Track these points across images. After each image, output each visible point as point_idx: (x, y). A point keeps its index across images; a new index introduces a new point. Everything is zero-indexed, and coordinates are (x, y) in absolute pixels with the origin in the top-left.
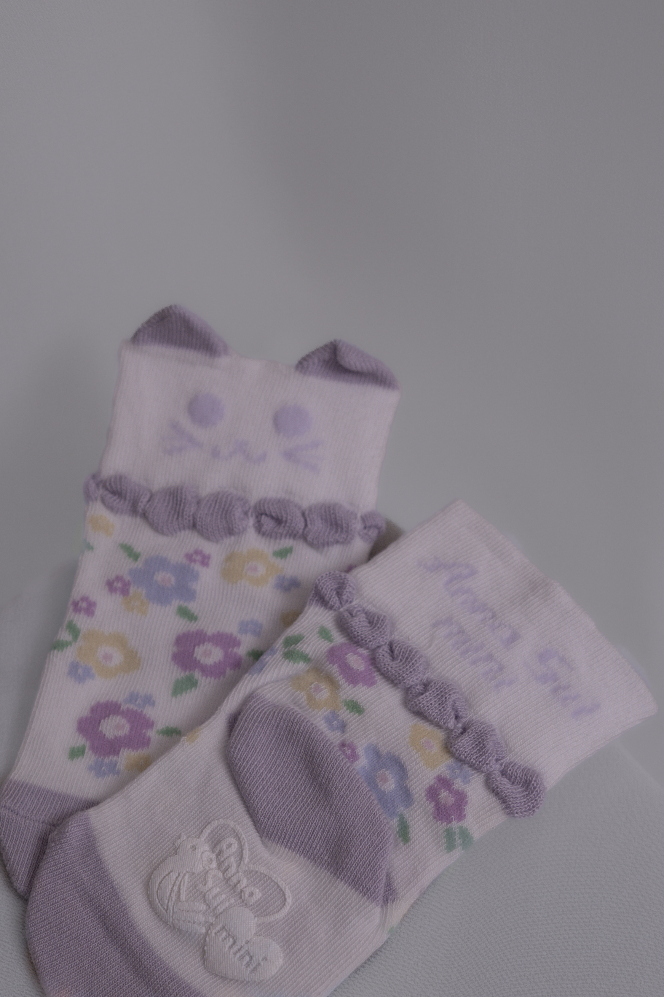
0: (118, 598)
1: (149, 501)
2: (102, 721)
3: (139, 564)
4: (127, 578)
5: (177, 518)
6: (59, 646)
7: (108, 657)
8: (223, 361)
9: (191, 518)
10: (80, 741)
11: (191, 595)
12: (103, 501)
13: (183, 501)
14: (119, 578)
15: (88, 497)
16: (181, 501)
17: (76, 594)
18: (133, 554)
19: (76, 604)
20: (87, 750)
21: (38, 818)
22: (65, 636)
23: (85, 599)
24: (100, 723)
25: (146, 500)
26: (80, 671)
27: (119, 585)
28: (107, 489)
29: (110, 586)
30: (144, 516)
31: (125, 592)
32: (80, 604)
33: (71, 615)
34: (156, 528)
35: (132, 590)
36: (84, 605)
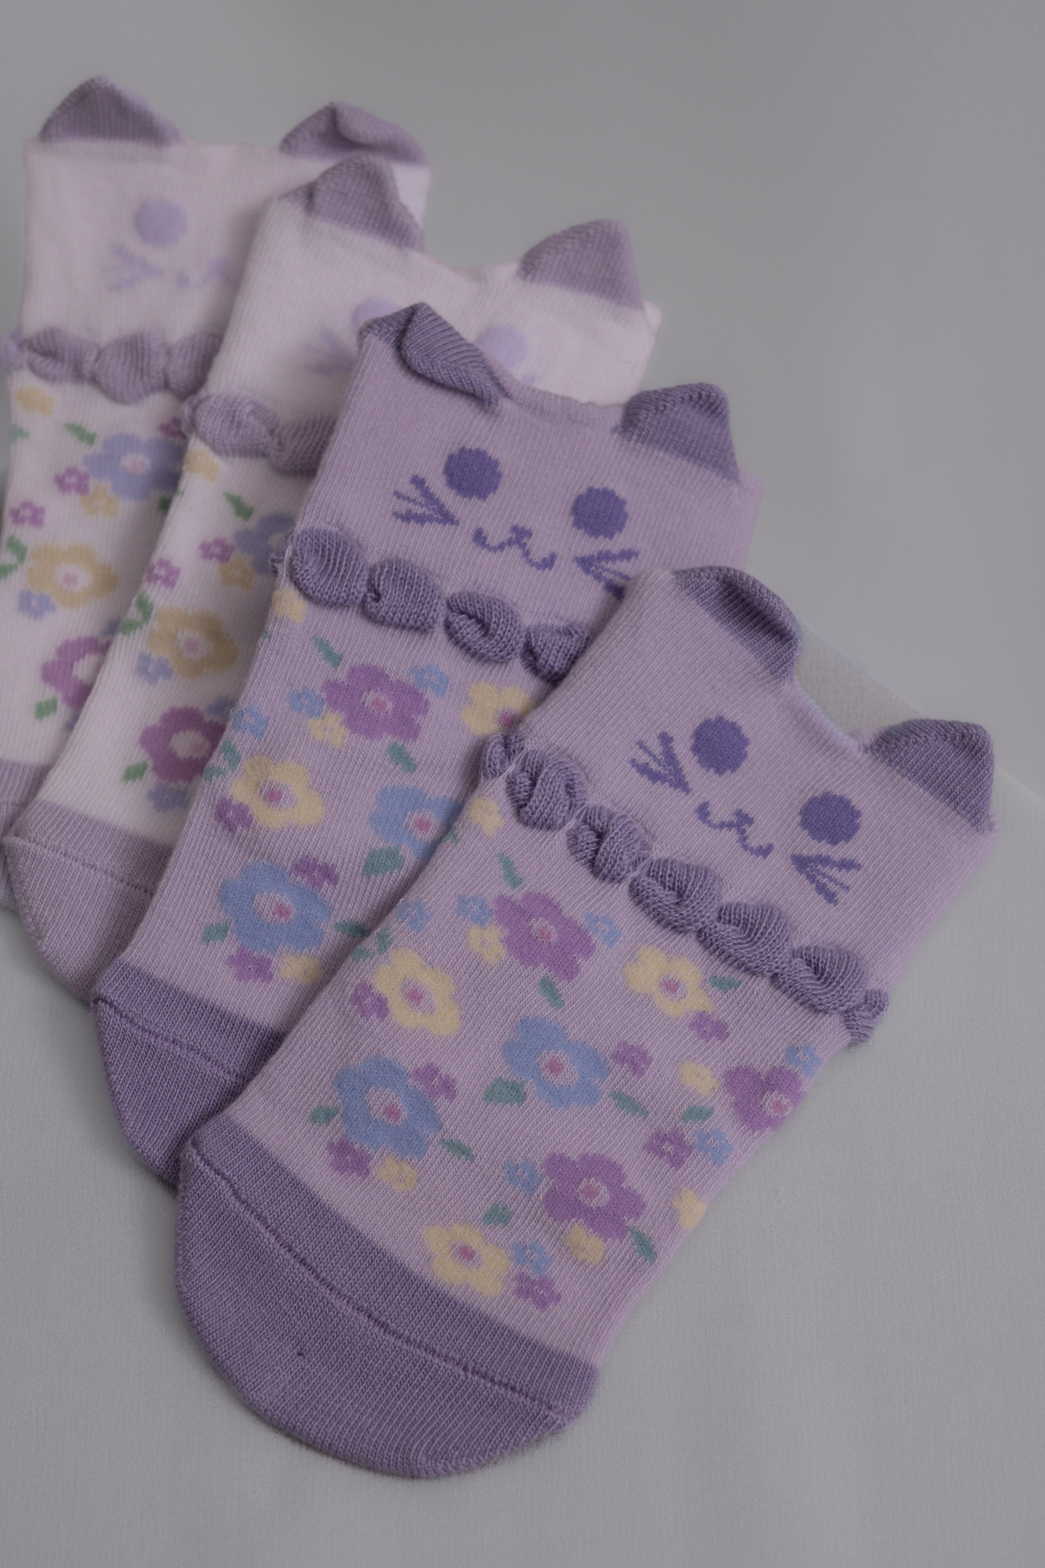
0: (74, 498)
1: (97, 359)
2: (75, 664)
3: (97, 448)
4: (83, 468)
5: (142, 378)
7: (70, 579)
8: (175, 151)
9: (161, 375)
10: (49, 693)
11: (175, 481)
12: (32, 367)
13: (146, 353)
14: (71, 471)
15: (9, 367)
16: (143, 354)
17: (13, 500)
18: (86, 437)
19: (15, 514)
20: (59, 704)
21: (6, 800)
23: (26, 505)
24: (72, 665)
25: (92, 358)
26: (34, 603)
27: (73, 480)
28: (35, 350)
29: (61, 483)
30: (94, 381)
31: (82, 488)
32: (22, 512)
33: (11, 529)
34: (113, 396)
35: (93, 484)
36: (27, 513)
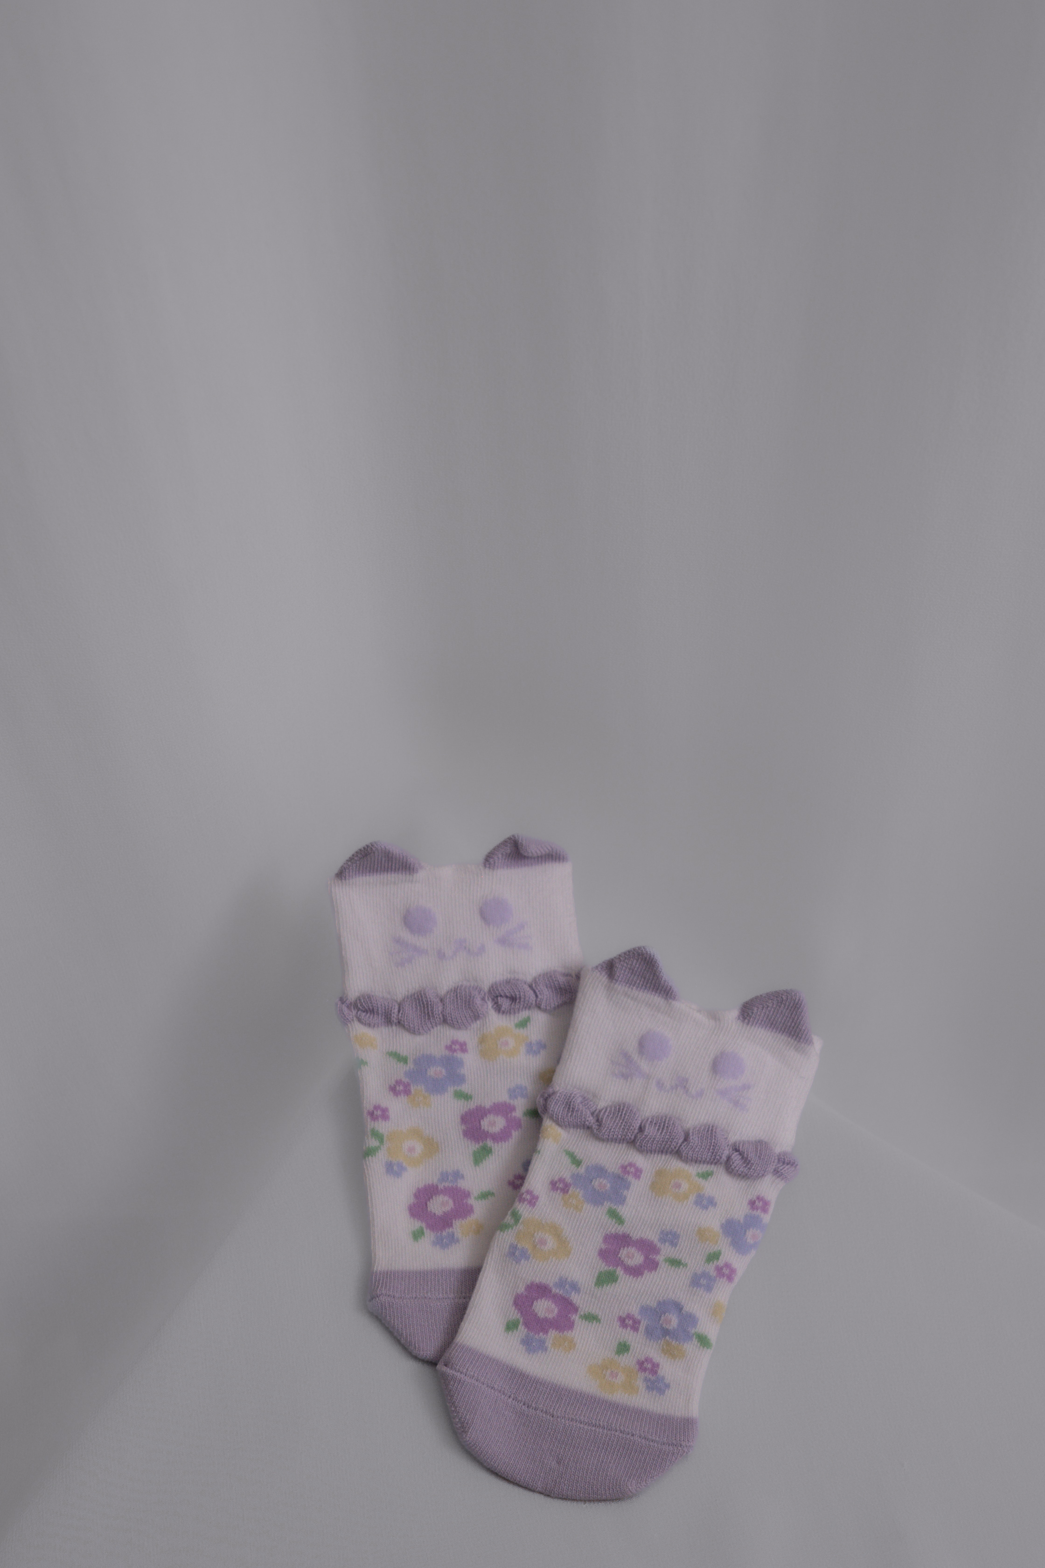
0: (403, 1099)
1: (399, 1011)
2: (428, 1203)
3: (411, 1065)
4: (406, 1080)
5: (429, 1019)
6: (369, 1153)
7: (411, 1150)
8: (421, 875)
9: (441, 1016)
10: (417, 1224)
11: (461, 1079)
12: (359, 1020)
13: (430, 1003)
14: (399, 1082)
15: (345, 1021)
16: (427, 1004)
17: (368, 1105)
18: (402, 1059)
19: (371, 1114)
20: (425, 1230)
22: (373, 1143)
23: (377, 1107)
24: (426, 1205)
25: (396, 1010)
26: (395, 1168)
27: (401, 1088)
28: (359, 1010)
29: (393, 1089)
30: (399, 1023)
31: (407, 1092)
32: (375, 1112)
33: (370, 1124)
34: (412, 1031)
35: (413, 1089)
36: (379, 1112)
